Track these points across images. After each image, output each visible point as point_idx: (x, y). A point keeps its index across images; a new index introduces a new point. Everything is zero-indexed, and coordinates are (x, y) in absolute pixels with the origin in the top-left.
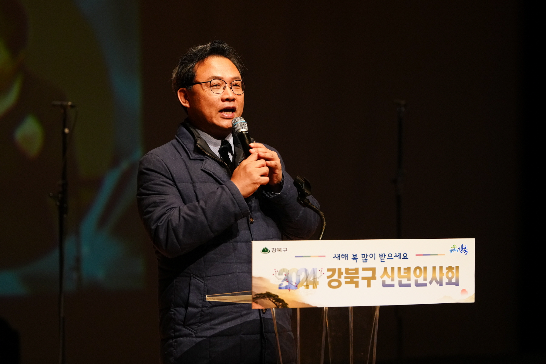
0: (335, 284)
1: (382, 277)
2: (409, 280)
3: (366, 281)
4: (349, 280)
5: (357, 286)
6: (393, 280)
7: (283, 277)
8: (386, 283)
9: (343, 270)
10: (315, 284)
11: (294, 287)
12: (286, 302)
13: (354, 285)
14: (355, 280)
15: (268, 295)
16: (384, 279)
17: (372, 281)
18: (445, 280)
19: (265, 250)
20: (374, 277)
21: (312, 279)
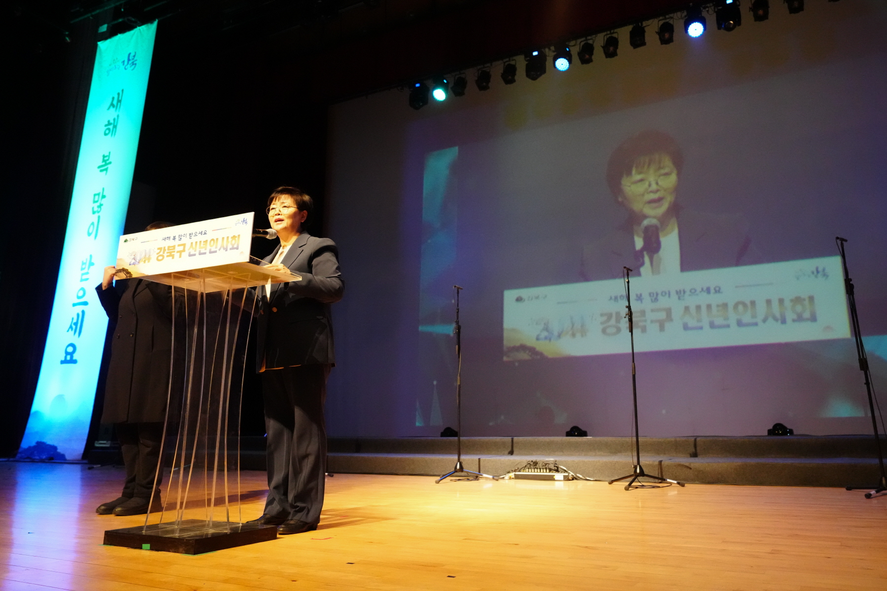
0: (160, 258)
1: (189, 250)
2: (206, 249)
3: (179, 254)
4: (169, 254)
5: (173, 258)
6: (195, 251)
7: (133, 257)
8: (191, 254)
9: (166, 248)
10: (149, 259)
11: (137, 263)
12: (132, 273)
13: (171, 257)
14: (172, 254)
15: (123, 270)
16: (190, 251)
17: (183, 253)
18: (230, 246)
19: (126, 241)
20: (184, 251)
21: (147, 256)
